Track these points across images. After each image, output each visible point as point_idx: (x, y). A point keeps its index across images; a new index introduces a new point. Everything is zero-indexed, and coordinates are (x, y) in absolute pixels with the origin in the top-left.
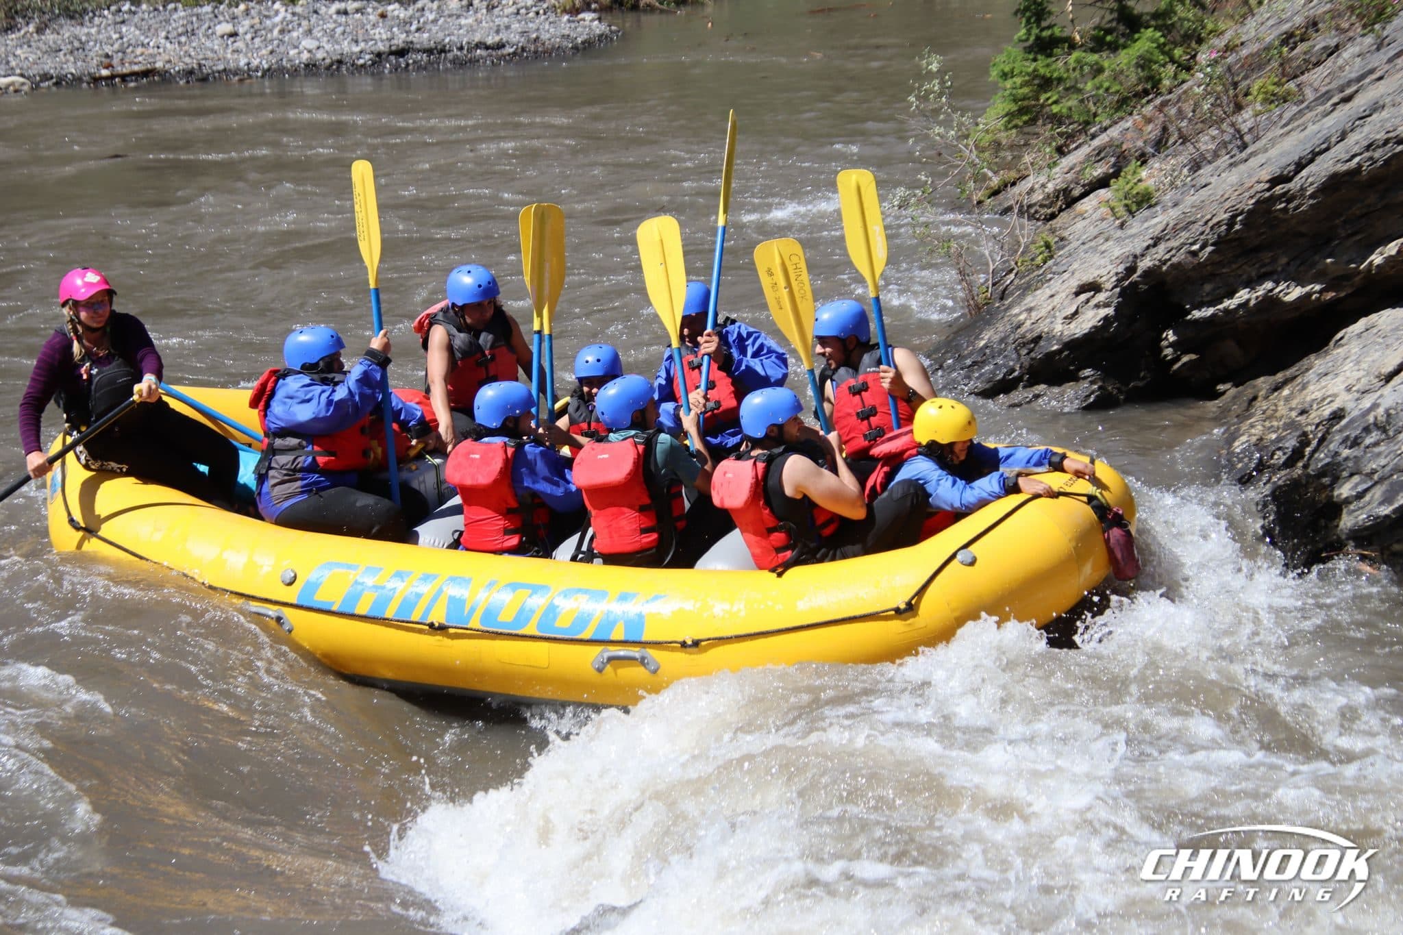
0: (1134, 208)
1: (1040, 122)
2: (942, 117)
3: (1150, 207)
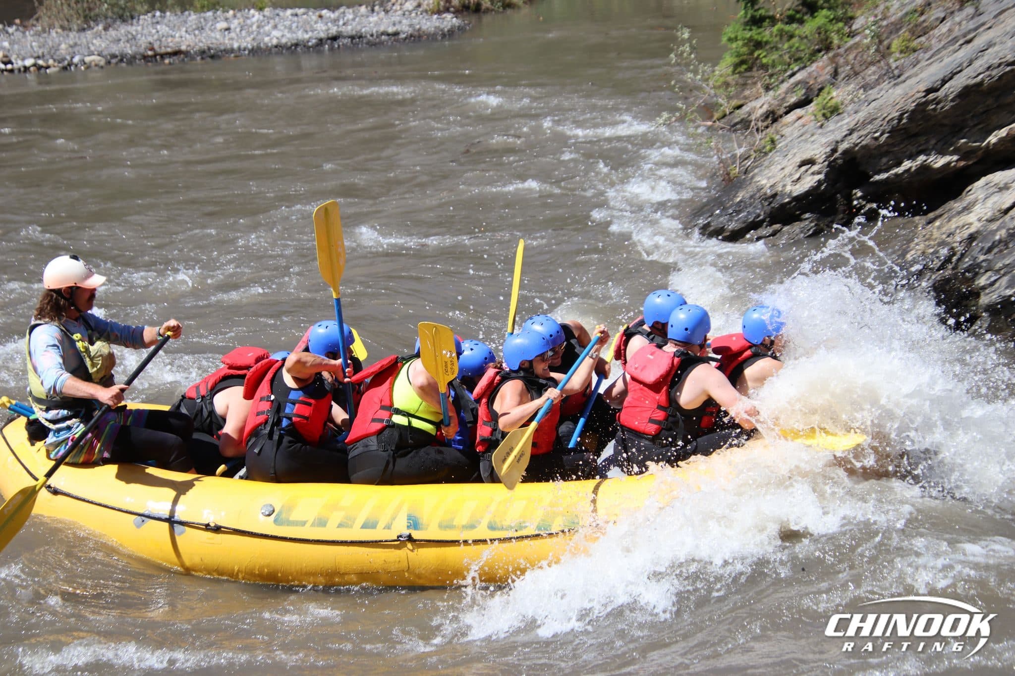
0: (828, 115)
1: (755, 69)
2: (692, 67)
3: (839, 114)
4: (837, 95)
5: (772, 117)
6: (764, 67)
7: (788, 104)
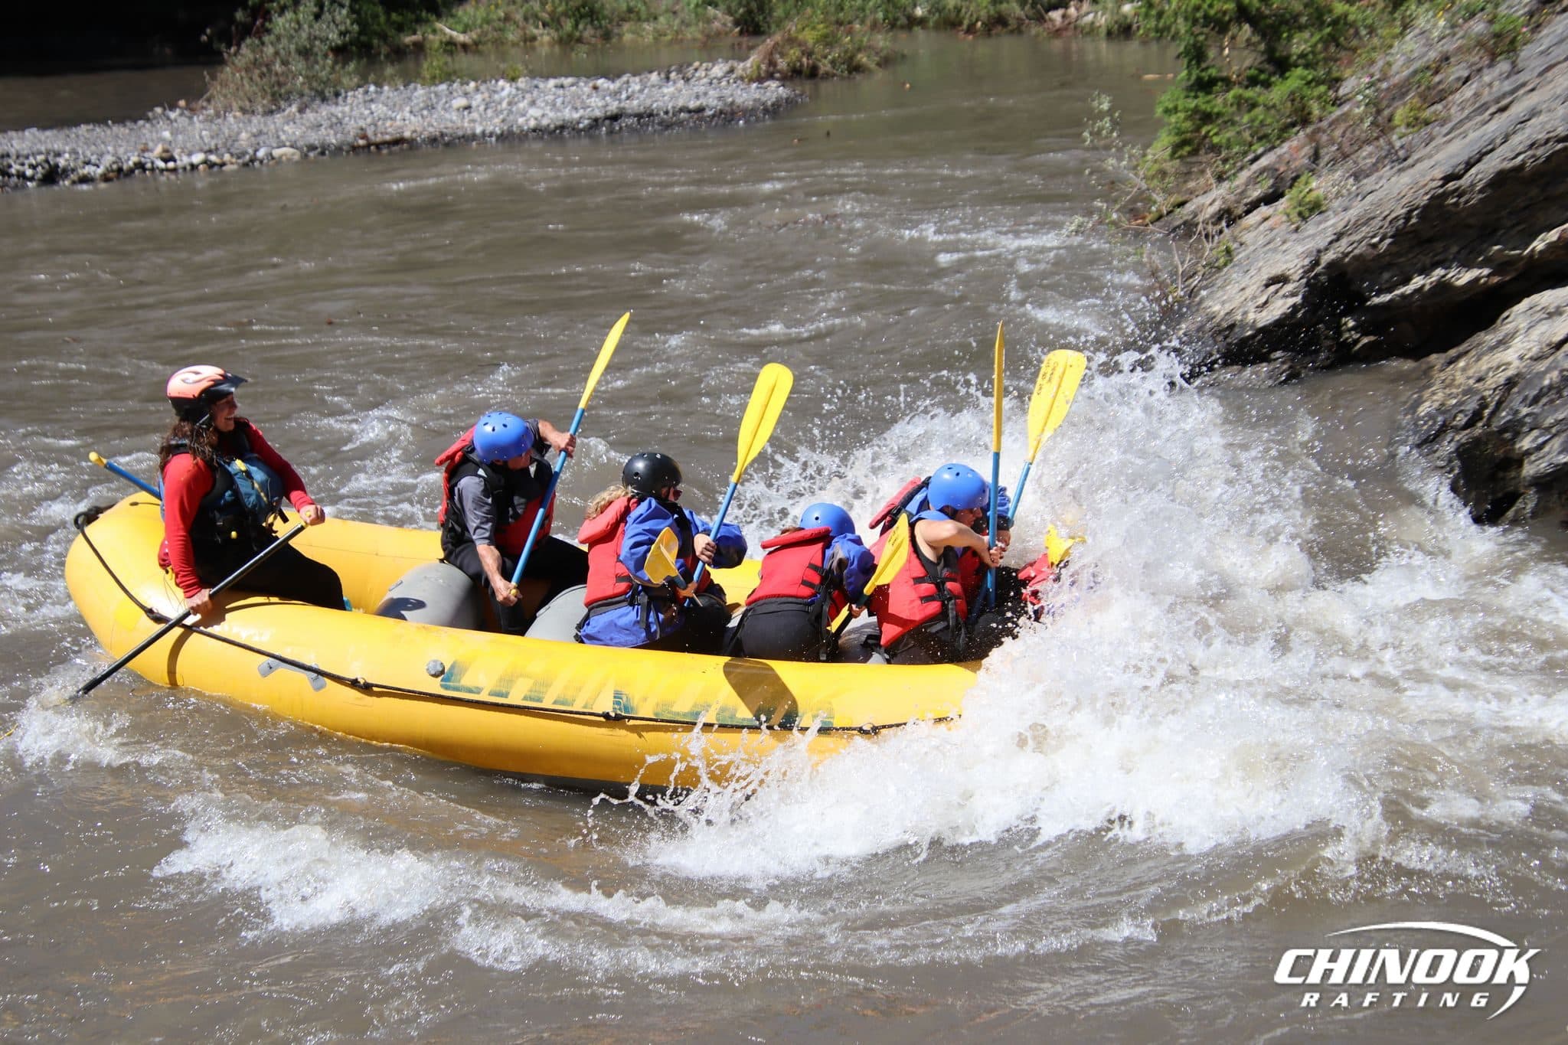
0: (1307, 214)
1: (1202, 152)
2: (1114, 150)
3: (1321, 213)
4: (1319, 186)
5: (1228, 216)
6: (1215, 149)
7: (1248, 200)
